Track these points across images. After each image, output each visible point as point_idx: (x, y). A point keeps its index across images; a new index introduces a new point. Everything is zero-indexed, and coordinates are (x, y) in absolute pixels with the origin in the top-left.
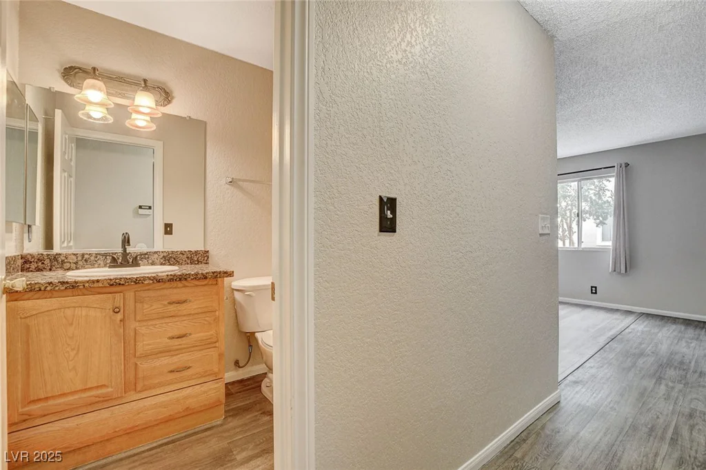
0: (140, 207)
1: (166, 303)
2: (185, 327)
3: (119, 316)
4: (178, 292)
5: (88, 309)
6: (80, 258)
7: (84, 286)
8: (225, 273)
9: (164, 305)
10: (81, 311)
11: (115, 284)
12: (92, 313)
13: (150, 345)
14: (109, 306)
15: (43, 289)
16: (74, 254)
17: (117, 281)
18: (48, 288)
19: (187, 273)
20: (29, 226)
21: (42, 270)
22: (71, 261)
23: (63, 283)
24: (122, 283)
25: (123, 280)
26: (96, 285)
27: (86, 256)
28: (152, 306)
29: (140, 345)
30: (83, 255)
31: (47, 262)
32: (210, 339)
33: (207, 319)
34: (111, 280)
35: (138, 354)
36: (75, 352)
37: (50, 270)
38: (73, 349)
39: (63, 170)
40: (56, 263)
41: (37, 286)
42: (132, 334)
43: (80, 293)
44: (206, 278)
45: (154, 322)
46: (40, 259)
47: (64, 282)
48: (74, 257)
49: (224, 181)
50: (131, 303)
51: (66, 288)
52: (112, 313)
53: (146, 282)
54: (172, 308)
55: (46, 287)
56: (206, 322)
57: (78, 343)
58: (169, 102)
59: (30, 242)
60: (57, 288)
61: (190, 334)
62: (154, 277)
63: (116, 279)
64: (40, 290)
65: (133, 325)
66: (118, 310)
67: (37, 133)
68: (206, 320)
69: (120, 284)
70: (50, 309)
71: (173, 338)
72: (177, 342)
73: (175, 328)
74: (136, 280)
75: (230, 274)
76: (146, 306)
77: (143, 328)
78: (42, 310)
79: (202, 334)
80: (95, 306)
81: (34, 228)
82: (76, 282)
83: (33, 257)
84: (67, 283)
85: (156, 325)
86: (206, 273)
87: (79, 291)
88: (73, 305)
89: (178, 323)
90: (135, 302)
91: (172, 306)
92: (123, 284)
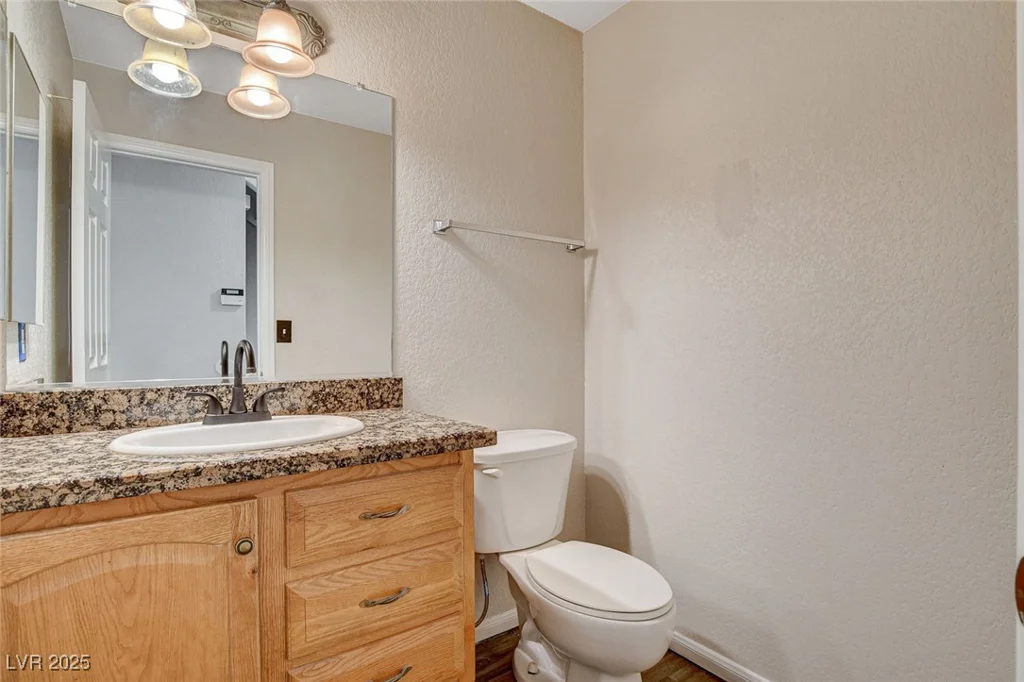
0: (224, 292)
1: (355, 517)
2: (397, 572)
3: (250, 561)
4: (379, 490)
5: (173, 546)
6: (135, 400)
7: (162, 487)
8: (481, 436)
9: (351, 522)
10: (156, 553)
11: (242, 477)
12: (183, 558)
13: (319, 626)
14: (226, 536)
15: (53, 501)
16: (123, 392)
17: (244, 469)
18: (70, 500)
19: (403, 440)
20: (21, 326)
21: (50, 431)
22: (116, 408)
23: (106, 483)
24: (256, 473)
25: (258, 466)
26: (193, 483)
27: (150, 396)
28: (324, 527)
29: (296, 628)
30: (142, 394)
31: (62, 410)
32: (448, 595)
33: (440, 548)
34: (229, 467)
35: (293, 650)
36: (141, 667)
37: (69, 429)
38: (135, 661)
39: (90, 213)
40: (81, 412)
41: (37, 496)
42: (279, 602)
43: (152, 505)
44: (441, 450)
45: (330, 566)
46: (46, 405)
47: (109, 481)
48: (123, 399)
49: (429, 228)
50: (275, 521)
51: (116, 496)
52: (231, 553)
53: (312, 469)
54: (370, 528)
55: (63, 497)
56: (437, 556)
57: (148, 644)
58: (323, 49)
59: (22, 360)
60: (92, 498)
61: (409, 590)
62: (331, 456)
63: (242, 464)
64: (46, 505)
65: (279, 576)
66: (246, 546)
67: (37, 141)
68: (439, 552)
69: (251, 477)
70: (73, 556)
71: (374, 604)
72: (379, 612)
73: (376, 576)
74: (291, 464)
75: (487, 439)
76: (311, 529)
77: (305, 584)
78: (52, 562)
79: (430, 588)
80: (191, 539)
81: (31, 329)
82: (142, 479)
83: (28, 399)
84: (119, 480)
85: (333, 572)
86: (443, 439)
87: (149, 500)
88: (133, 540)
89: (381, 564)
90: (285, 519)
91: (369, 524)
92: (259, 478)
